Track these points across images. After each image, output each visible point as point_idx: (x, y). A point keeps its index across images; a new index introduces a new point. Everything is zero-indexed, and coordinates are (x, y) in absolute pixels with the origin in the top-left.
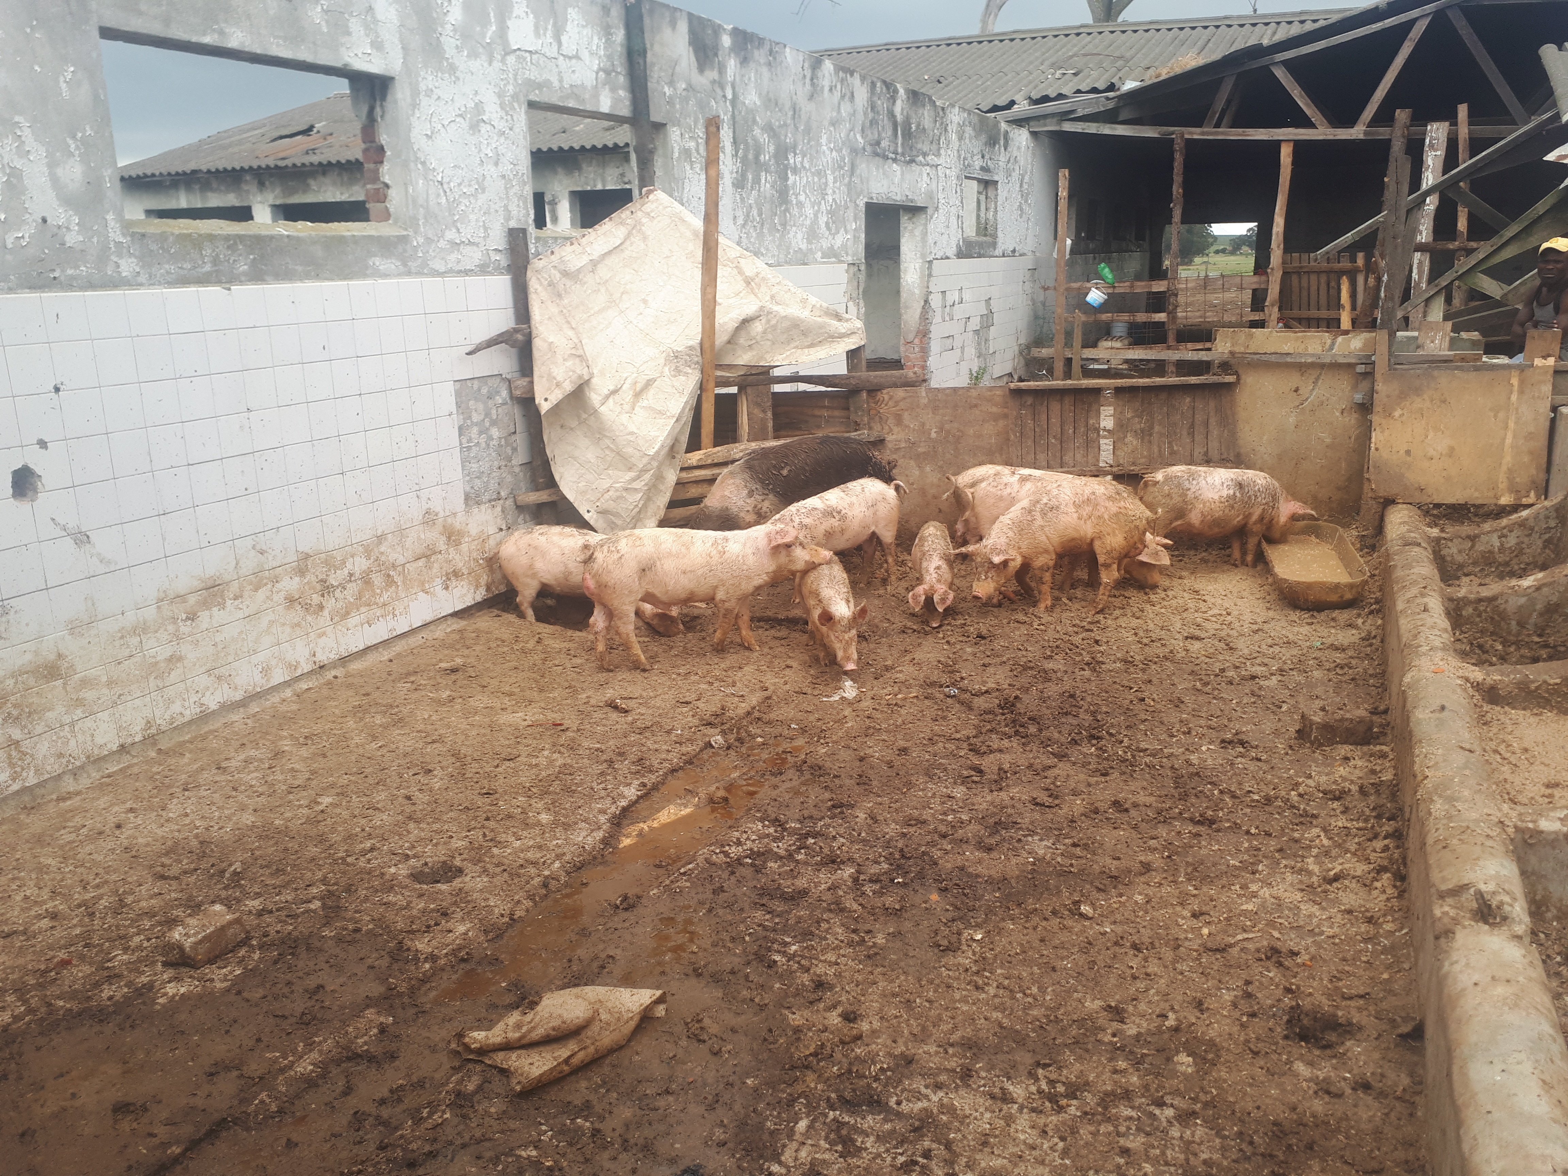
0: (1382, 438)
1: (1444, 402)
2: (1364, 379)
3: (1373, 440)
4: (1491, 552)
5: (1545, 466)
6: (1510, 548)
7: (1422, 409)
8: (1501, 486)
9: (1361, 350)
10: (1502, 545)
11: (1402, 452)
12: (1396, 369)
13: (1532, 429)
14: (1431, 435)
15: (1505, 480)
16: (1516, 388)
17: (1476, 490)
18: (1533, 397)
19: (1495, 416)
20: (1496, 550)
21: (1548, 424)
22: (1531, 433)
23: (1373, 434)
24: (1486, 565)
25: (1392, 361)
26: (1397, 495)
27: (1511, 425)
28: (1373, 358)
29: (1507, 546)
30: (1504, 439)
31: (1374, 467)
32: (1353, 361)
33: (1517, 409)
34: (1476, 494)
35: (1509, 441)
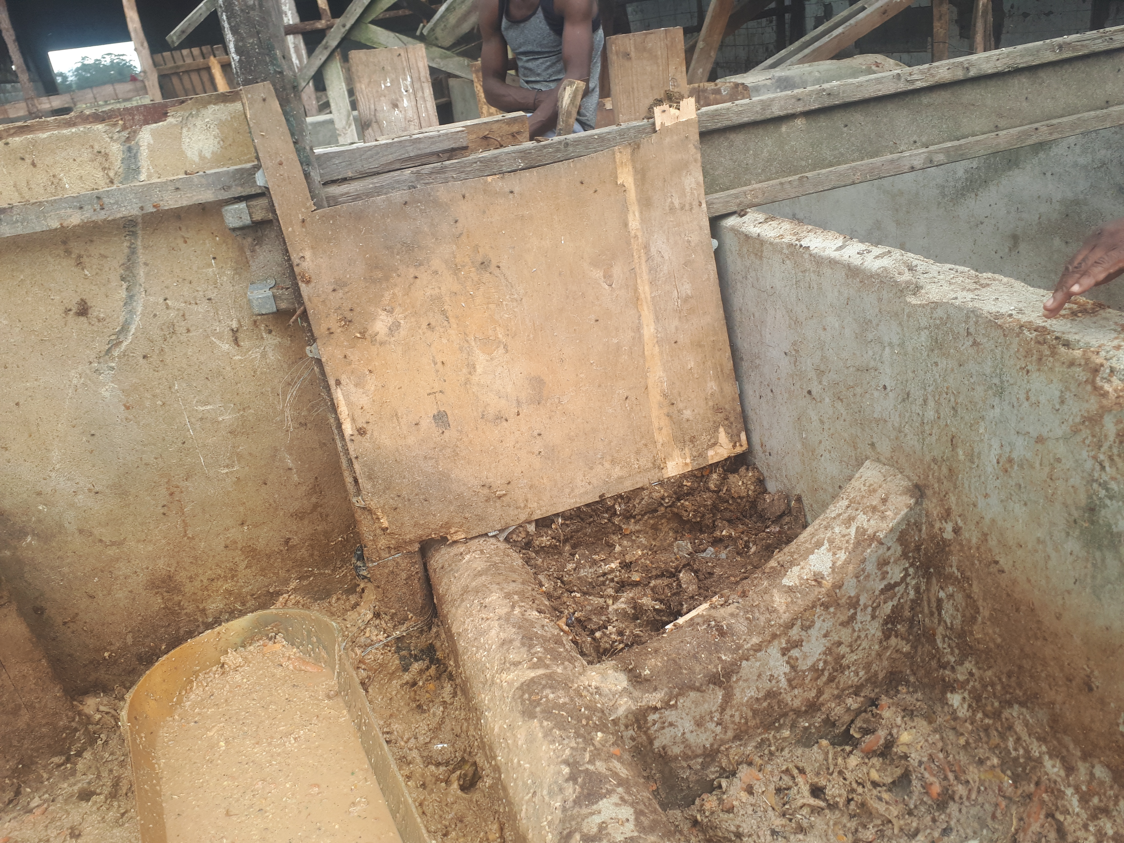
0: (364, 401)
1: (484, 265)
2: (259, 241)
3: (343, 410)
4: (770, 695)
5: (729, 365)
6: (814, 668)
7: (437, 299)
8: (660, 438)
9: (218, 159)
10: (793, 668)
11: (426, 422)
12: (333, 201)
13: (687, 289)
14: (481, 359)
15: (664, 422)
16: (632, 194)
17: (613, 462)
18: (672, 209)
19: (608, 276)
20: (784, 683)
21: (712, 266)
22: (686, 300)
23: (339, 395)
24: (768, 728)
25: (316, 177)
26: (447, 525)
27: (645, 289)
28: (260, 179)
29: (804, 665)
30: (638, 329)
31: (370, 478)
32: (208, 196)
33: (646, 247)
34: (617, 472)
35: (649, 330)
